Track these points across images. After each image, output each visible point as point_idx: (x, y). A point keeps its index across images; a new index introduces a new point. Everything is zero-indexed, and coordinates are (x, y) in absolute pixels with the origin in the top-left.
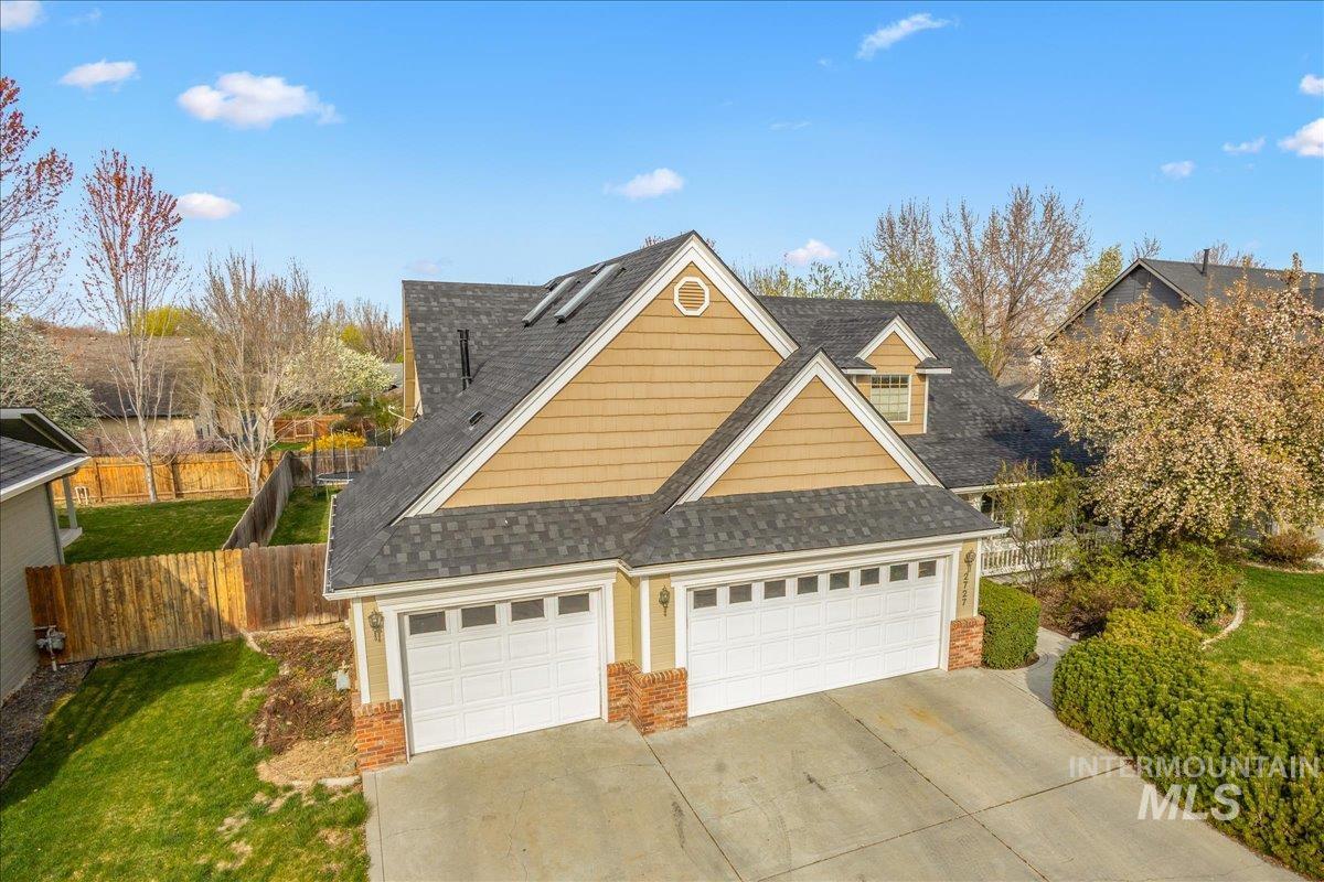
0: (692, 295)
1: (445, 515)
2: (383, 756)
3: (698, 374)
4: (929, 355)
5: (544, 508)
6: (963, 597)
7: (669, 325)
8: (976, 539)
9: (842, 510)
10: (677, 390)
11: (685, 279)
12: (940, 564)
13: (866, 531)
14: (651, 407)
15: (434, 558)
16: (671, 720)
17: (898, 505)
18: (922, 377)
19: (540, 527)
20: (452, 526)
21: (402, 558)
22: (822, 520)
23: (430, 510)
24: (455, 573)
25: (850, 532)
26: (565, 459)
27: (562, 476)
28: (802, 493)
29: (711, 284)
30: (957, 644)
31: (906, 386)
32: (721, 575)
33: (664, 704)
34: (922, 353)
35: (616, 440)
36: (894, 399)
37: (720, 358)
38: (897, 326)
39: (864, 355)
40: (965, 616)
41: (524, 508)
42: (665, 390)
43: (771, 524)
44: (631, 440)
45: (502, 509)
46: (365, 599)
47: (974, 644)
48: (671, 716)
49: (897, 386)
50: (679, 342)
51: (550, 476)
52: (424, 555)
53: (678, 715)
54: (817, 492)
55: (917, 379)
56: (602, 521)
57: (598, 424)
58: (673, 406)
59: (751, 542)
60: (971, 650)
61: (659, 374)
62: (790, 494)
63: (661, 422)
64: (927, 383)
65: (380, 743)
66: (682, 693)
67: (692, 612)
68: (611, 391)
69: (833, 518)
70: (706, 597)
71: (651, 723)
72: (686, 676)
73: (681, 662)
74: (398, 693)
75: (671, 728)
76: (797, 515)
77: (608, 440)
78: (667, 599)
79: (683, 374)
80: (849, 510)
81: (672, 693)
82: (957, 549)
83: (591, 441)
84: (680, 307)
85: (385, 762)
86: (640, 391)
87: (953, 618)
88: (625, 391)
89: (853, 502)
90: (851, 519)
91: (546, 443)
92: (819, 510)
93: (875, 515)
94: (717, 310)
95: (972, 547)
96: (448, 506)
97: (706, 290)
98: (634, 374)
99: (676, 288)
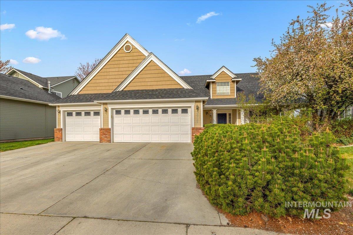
0: (128, 48)
1: (78, 95)
4: (235, 76)
5: (96, 94)
7: (124, 55)
8: (200, 102)
10: (125, 69)
11: (126, 44)
14: (120, 73)
15: (69, 101)
16: (106, 140)
17: (175, 92)
19: (92, 97)
21: (65, 100)
22: (149, 95)
23: (76, 94)
25: (155, 97)
26: (101, 85)
27: (100, 88)
28: (149, 90)
31: (229, 85)
32: (123, 105)
33: (105, 136)
34: (233, 76)
35: (112, 80)
36: (225, 89)
38: (224, 69)
40: (198, 126)
41: (92, 94)
42: (122, 69)
43: (135, 95)
45: (88, 94)
49: (226, 85)
50: (125, 58)
51: (98, 88)
53: (108, 139)
54: (153, 90)
55: (232, 82)
57: (108, 77)
61: (121, 66)
62: (145, 90)
64: (235, 83)
66: (109, 134)
67: (115, 115)
68: (111, 70)
69: (153, 94)
70: (118, 112)
71: (102, 140)
72: (110, 130)
73: (110, 127)
74: (62, 127)
75: (106, 142)
76: (143, 94)
77: (110, 81)
78: (106, 110)
79: (126, 65)
80: (159, 93)
81: (106, 133)
82: (193, 105)
83: (107, 81)
84: (125, 51)
85: (59, 140)
86: (117, 70)
87: (193, 127)
88: (114, 70)
89: (162, 92)
90: (158, 94)
91: (98, 81)
92: (150, 93)
93: (165, 94)
94: (133, 51)
95: (198, 104)
96: (79, 93)
97: (131, 46)
98: (116, 66)
99: (124, 47)
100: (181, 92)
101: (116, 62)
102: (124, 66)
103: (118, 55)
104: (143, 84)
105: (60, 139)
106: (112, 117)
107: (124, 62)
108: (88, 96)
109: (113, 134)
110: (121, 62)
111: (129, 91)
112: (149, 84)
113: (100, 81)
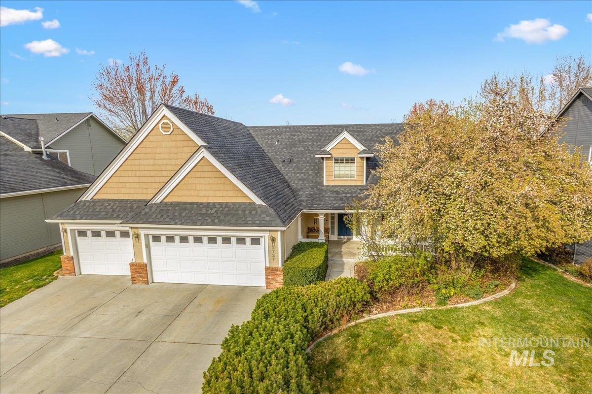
0: (166, 127)
1: (93, 201)
2: (68, 272)
3: (172, 156)
4: (364, 148)
5: (122, 201)
6: (273, 257)
7: (160, 138)
8: (277, 231)
9: (213, 211)
10: (165, 162)
11: (163, 121)
12: (262, 240)
13: (216, 221)
14: (156, 168)
15: (79, 214)
16: (141, 281)
17: (240, 212)
18: (362, 158)
19: (115, 207)
20: (92, 204)
21: (72, 212)
22: (202, 215)
23: (89, 199)
24: (81, 219)
25: (209, 221)
26: (128, 185)
28: (202, 203)
29: (172, 122)
30: (269, 277)
31: (354, 163)
32: (163, 231)
33: (138, 274)
34: (361, 148)
35: (145, 180)
36: (348, 168)
37: (180, 150)
38: (346, 135)
39: (328, 148)
40: (274, 265)
41: (115, 201)
42: (160, 162)
43: (180, 214)
44: (149, 180)
45: (109, 200)
46: (63, 223)
47: (278, 279)
48: (141, 279)
49: (349, 163)
50: (164, 144)
51: (124, 191)
52: (78, 212)
53: (144, 279)
54: (209, 204)
55: (359, 160)
56: (135, 207)
57: (138, 174)
58: (163, 168)
59: (167, 220)
60: (277, 282)
61: (157, 156)
62: (197, 203)
63: (159, 174)
64: (365, 161)
65: (68, 268)
66: (145, 272)
67: (152, 244)
68: (142, 162)
69: (207, 214)
70: (157, 239)
71: (135, 280)
72: (146, 266)
73: (145, 261)
74: (72, 254)
75: (141, 284)
76: (193, 212)
77: (142, 179)
78: (137, 237)
79: (166, 156)
80: (216, 212)
81: (141, 271)
82: (267, 235)
83: (136, 179)
84: (162, 131)
85: (70, 274)
86: (152, 162)
87: (268, 265)
88: (146, 162)
89: (221, 209)
90: (214, 215)
91: (122, 180)
92: (204, 211)
93: (226, 215)
94: (176, 132)
95: (273, 234)
96: (94, 198)
97: (171, 125)
98: (148, 156)
99: (160, 124)
100: (250, 212)
101: (150, 150)
102: (162, 156)
103: (151, 138)
104: (193, 193)
105: (72, 272)
106: (148, 246)
107: (162, 150)
108: (109, 205)
109: (152, 270)
110: (158, 150)
111: (172, 203)
112: (202, 193)
113: (126, 179)
